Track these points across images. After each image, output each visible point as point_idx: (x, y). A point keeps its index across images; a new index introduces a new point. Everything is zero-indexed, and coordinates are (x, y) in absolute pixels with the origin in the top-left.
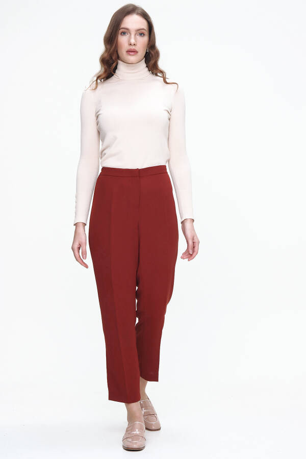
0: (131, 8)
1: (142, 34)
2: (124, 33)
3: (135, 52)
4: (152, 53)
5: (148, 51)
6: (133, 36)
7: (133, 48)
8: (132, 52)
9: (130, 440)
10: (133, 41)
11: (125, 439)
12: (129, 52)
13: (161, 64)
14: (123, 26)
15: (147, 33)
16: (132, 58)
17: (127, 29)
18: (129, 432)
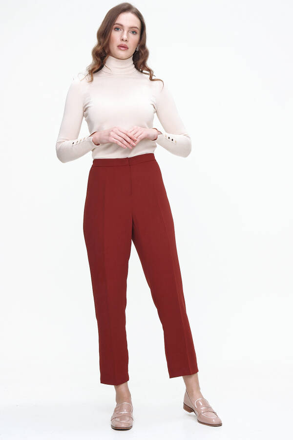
0: (127, 6)
1: (134, 32)
2: (117, 29)
3: (126, 48)
4: (142, 52)
5: (137, 50)
6: (126, 32)
7: (124, 43)
8: (123, 47)
9: (118, 420)
10: (125, 37)
11: (113, 419)
12: (120, 47)
13: (150, 63)
14: (117, 22)
15: (138, 32)
16: (122, 53)
17: (121, 25)
18: (117, 412)
